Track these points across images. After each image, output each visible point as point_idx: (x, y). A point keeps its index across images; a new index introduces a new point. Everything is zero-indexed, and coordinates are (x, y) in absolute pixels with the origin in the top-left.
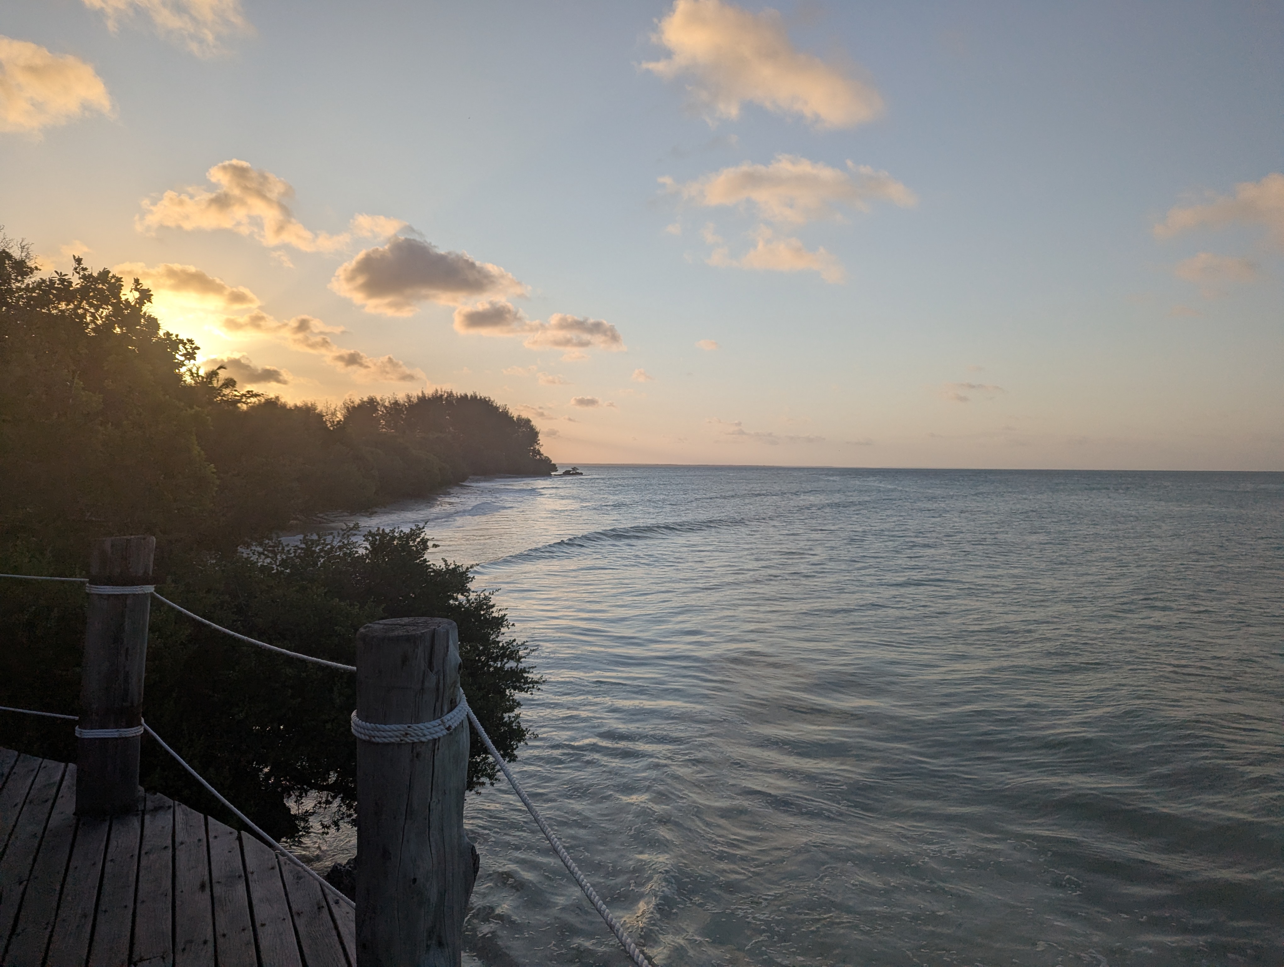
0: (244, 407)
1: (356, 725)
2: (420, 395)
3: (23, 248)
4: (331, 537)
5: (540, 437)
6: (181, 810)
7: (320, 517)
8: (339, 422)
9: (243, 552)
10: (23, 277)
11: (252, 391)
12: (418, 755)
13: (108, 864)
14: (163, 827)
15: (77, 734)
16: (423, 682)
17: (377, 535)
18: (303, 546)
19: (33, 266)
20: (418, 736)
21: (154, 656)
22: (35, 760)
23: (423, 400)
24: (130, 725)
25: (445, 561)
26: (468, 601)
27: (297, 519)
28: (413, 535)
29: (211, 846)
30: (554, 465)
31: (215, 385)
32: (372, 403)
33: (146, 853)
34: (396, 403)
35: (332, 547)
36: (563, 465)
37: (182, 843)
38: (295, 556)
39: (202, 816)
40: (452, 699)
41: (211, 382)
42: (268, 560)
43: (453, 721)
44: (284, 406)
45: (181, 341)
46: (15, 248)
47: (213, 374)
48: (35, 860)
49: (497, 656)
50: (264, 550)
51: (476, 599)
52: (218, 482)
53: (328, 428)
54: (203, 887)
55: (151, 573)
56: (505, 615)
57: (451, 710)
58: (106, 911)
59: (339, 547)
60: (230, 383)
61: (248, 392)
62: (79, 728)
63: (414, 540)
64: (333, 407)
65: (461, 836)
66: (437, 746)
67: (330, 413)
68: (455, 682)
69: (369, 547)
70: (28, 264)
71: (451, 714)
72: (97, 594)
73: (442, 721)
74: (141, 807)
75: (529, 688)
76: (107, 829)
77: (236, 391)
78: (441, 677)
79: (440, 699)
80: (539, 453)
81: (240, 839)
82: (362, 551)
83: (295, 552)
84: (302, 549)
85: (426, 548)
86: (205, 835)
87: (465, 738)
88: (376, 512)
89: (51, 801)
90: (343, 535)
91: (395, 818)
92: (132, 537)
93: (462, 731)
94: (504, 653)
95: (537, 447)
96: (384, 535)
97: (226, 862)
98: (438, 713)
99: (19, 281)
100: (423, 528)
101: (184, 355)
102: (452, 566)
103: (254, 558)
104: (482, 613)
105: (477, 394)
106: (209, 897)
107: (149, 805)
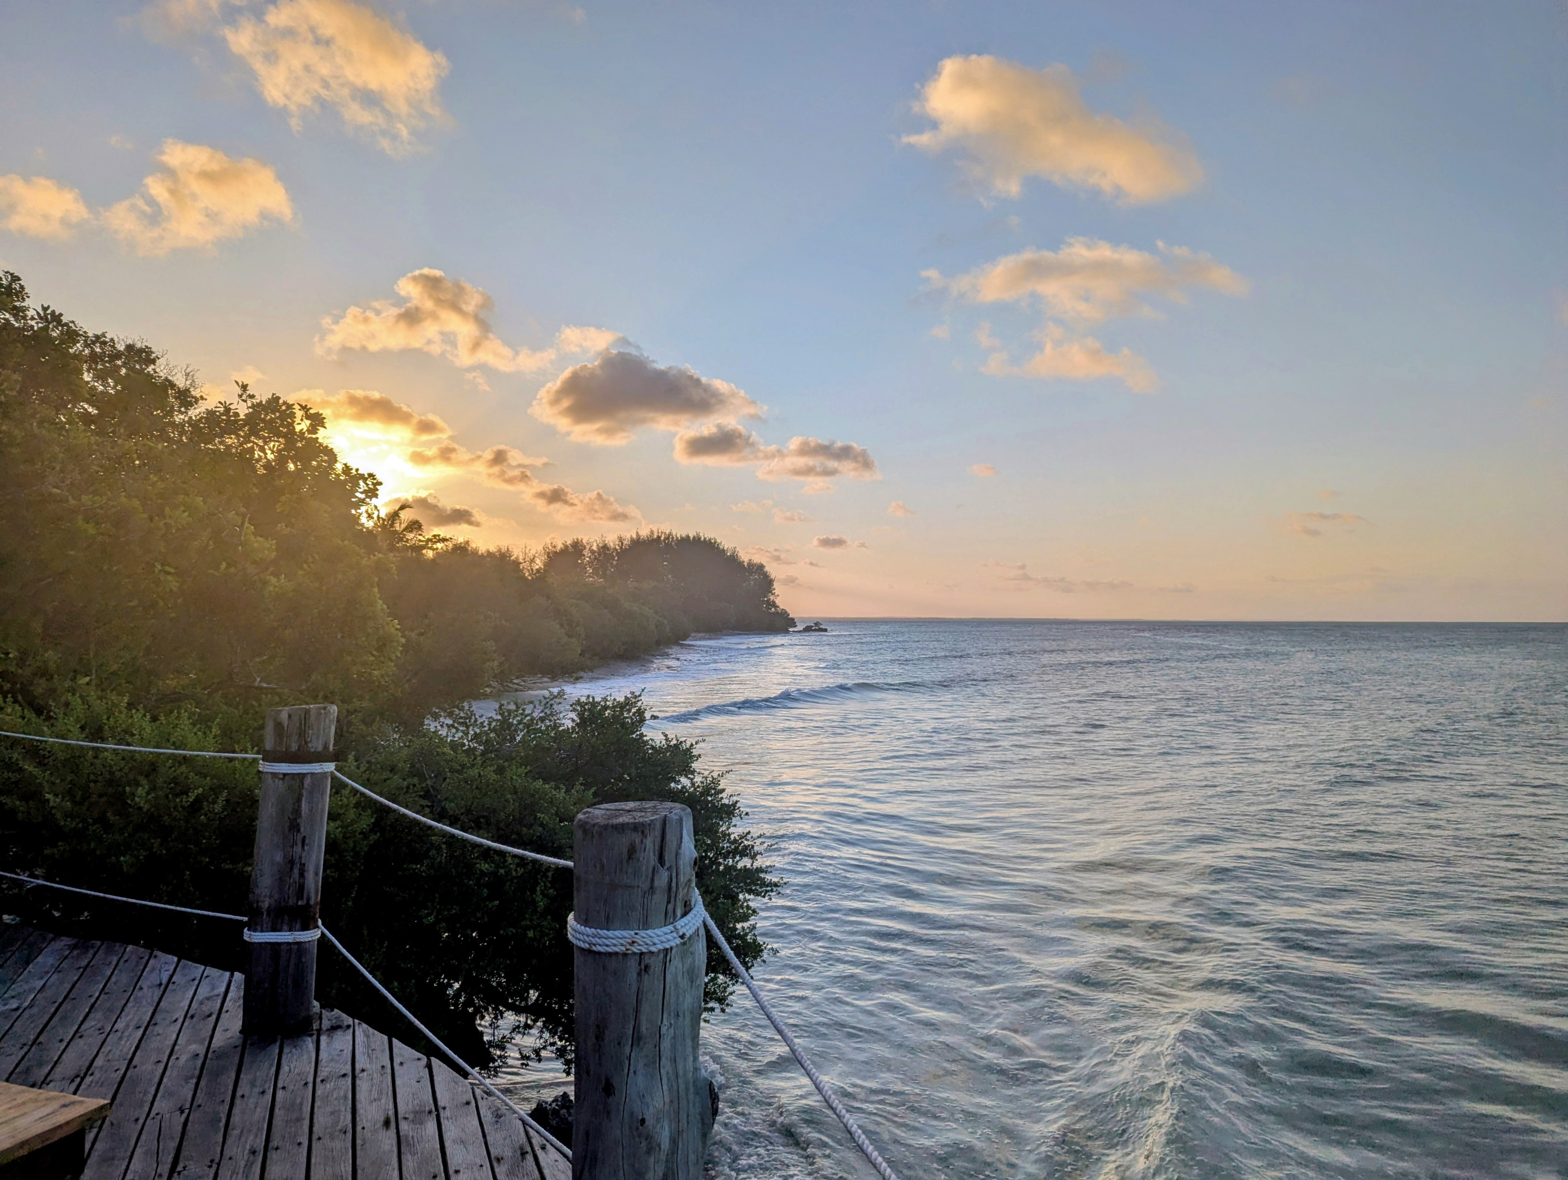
0: (430, 554)
1: (573, 929)
2: (634, 536)
3: (187, 375)
4: (531, 706)
5: (776, 585)
6: (362, 1030)
7: (517, 684)
8: (538, 571)
9: (431, 725)
10: (187, 409)
11: (439, 535)
12: (647, 968)
13: (280, 1094)
14: (341, 1051)
15: (246, 938)
16: (652, 880)
17: (587, 704)
18: (499, 717)
19: (198, 396)
20: (647, 944)
21: (332, 846)
22: (197, 968)
23: (638, 543)
24: (305, 928)
25: (666, 736)
26: (693, 784)
27: (489, 686)
28: (627, 704)
29: (397, 1074)
30: (793, 619)
31: (398, 529)
32: (577, 547)
33: (322, 1081)
34: (605, 547)
35: (532, 719)
36: (803, 620)
37: (363, 1070)
38: (489, 729)
39: (386, 1038)
40: (686, 902)
41: (392, 525)
42: (460, 734)
43: (688, 927)
44: (475, 552)
45: (362, 477)
46: (179, 375)
47: (394, 516)
48: (197, 1085)
49: (729, 852)
50: (454, 721)
51: (702, 783)
52: (403, 640)
53: (526, 579)
54: (387, 1123)
55: (331, 748)
56: (737, 802)
57: (685, 914)
58: (277, 1148)
59: (540, 718)
60: (415, 526)
61: (435, 536)
62: (249, 930)
63: (629, 711)
64: (533, 552)
65: (696, 1069)
66: (668, 958)
67: (527, 559)
68: (690, 880)
69: (576, 718)
70: (193, 393)
71: (685, 920)
72: (272, 773)
73: (675, 927)
74: (315, 1026)
75: (767, 891)
76: (277, 1051)
77: (420, 535)
78: (674, 875)
79: (673, 899)
80: (774, 605)
81: (429, 1066)
82: (569, 724)
83: (490, 724)
84: (498, 720)
85: (642, 720)
86: (389, 1062)
87: (701, 948)
88: (582, 678)
89: (214, 1017)
90: (545, 705)
91: (619, 1044)
92: (312, 706)
93: (698, 941)
94: (736, 848)
95: (772, 598)
96: (594, 704)
97: (413, 1094)
98: (669, 918)
99: (182, 413)
100: (640, 696)
101: (364, 492)
102: (674, 742)
103: (443, 732)
104: (710, 799)
105: (701, 535)
106: (395, 1136)
107: (326, 1024)
